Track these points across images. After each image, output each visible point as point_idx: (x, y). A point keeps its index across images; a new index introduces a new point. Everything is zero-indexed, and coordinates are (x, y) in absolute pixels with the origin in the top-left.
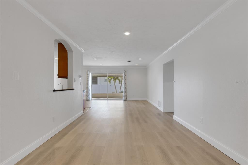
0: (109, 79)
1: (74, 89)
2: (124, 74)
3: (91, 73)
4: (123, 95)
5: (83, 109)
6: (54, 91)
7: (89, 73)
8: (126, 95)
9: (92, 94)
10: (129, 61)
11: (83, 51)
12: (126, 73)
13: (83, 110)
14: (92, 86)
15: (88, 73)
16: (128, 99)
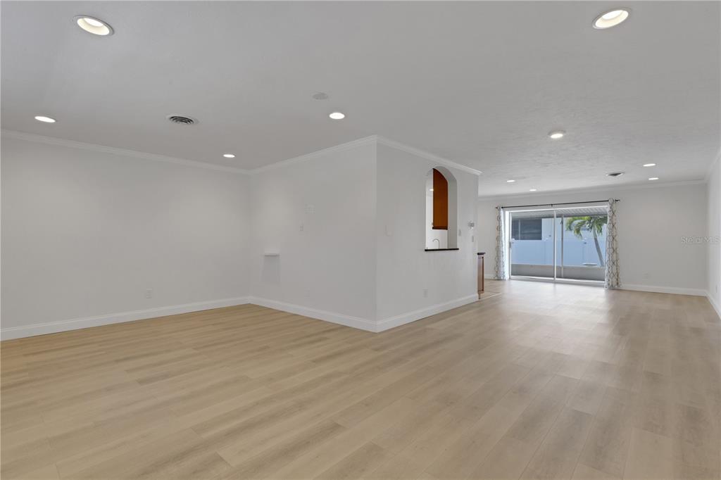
0: (576, 222)
1: (458, 249)
2: (608, 210)
3: (507, 213)
4: (606, 272)
5: (478, 291)
6: (426, 250)
7: (502, 212)
8: (615, 271)
9: (512, 265)
10: (616, 175)
11: (478, 173)
12: (614, 205)
13: (479, 294)
14: (510, 243)
15: (499, 213)
16: (624, 286)
